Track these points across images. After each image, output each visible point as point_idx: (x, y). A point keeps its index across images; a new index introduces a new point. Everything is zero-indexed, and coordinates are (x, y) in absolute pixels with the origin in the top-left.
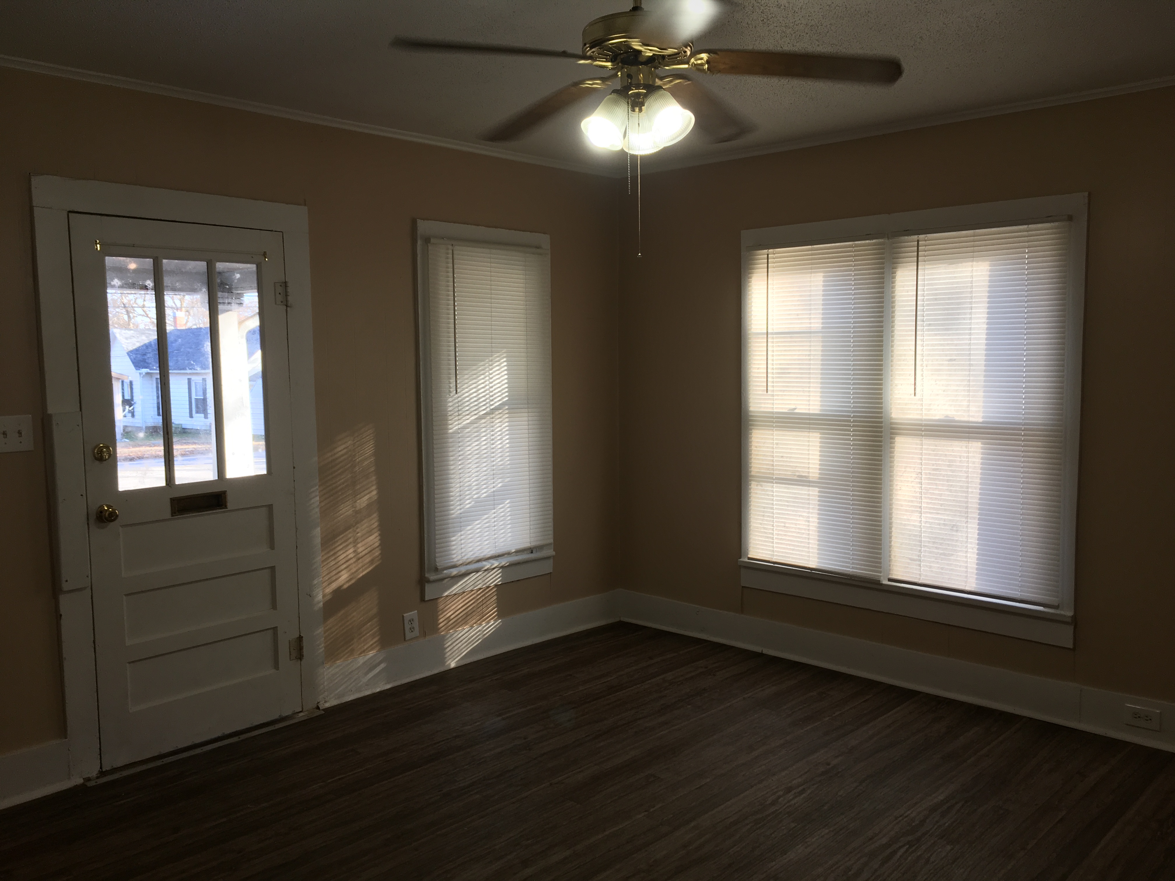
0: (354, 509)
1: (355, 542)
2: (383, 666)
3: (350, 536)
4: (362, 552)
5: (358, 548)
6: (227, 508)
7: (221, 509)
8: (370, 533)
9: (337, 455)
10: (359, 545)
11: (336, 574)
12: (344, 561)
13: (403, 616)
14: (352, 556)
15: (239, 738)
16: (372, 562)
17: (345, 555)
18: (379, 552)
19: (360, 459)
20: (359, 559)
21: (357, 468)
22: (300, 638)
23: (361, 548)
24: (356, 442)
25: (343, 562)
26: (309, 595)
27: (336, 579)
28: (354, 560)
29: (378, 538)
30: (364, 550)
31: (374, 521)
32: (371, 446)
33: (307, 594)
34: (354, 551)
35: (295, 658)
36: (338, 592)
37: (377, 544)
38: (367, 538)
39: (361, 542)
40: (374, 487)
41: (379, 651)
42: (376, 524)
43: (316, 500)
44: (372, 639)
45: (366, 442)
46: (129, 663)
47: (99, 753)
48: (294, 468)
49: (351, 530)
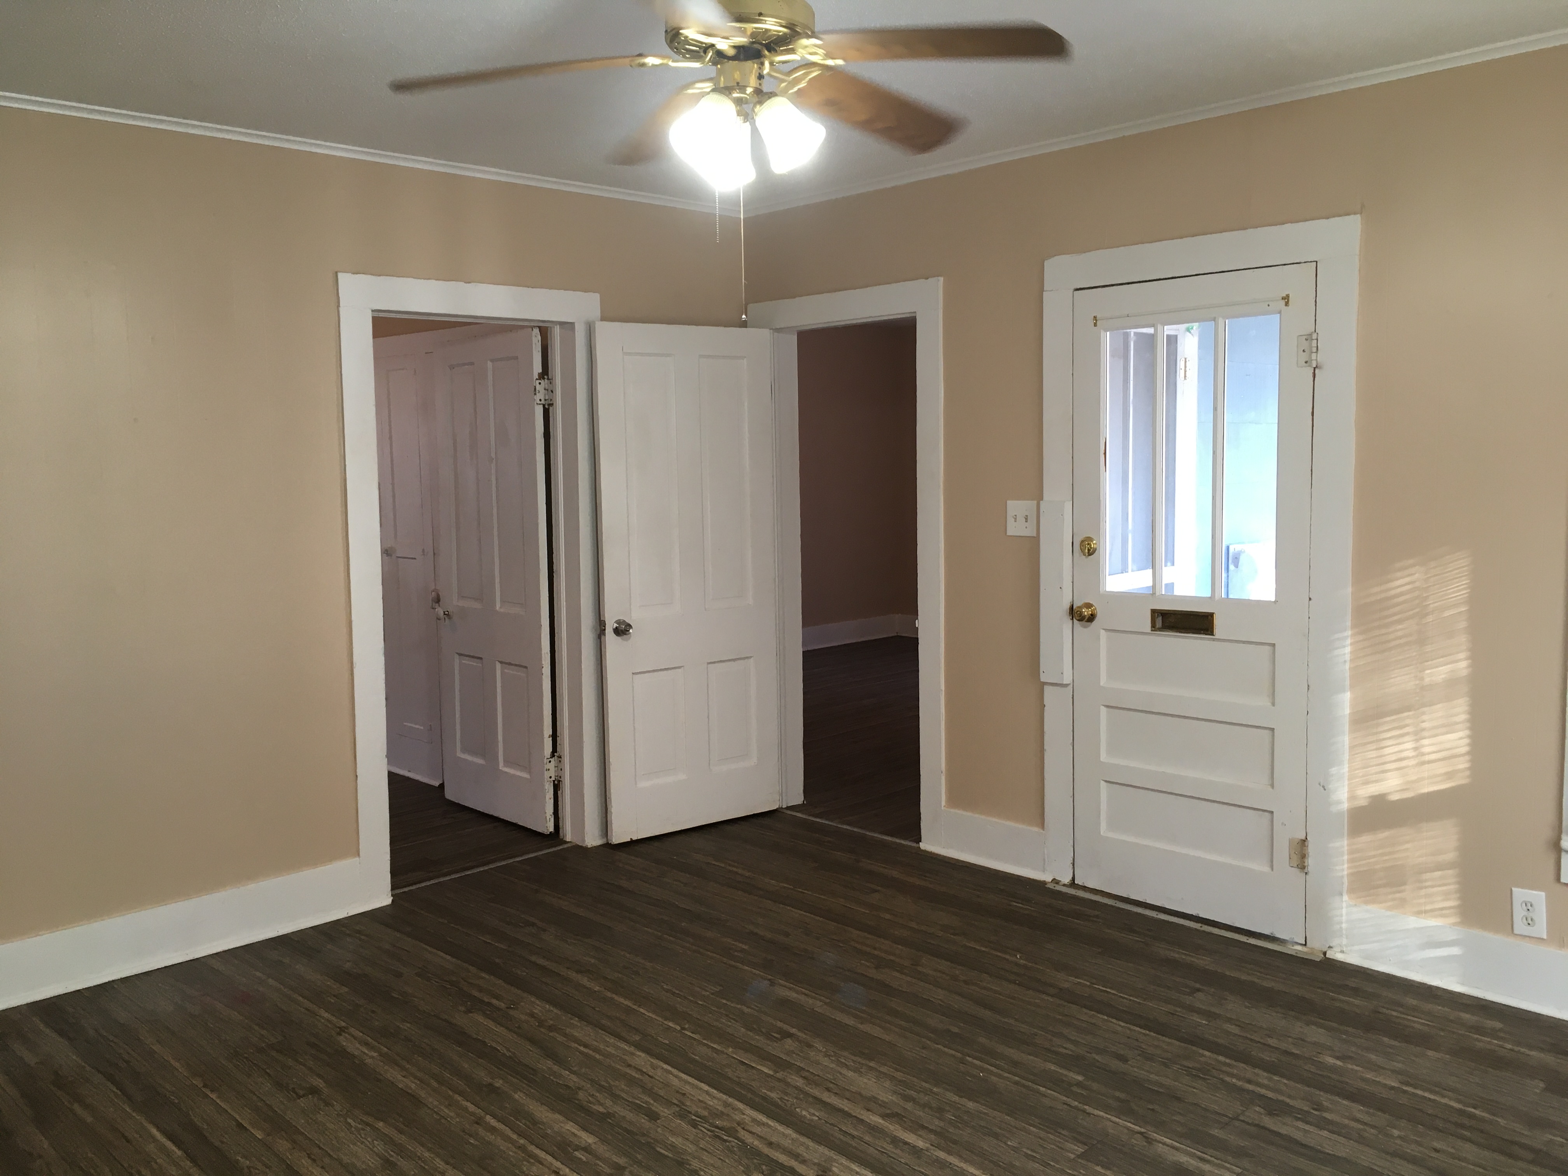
0: (1417, 682)
1: (1418, 735)
2: (1455, 951)
3: (1408, 721)
4: (1429, 753)
5: (1423, 746)
6: (1213, 635)
7: (1206, 634)
8: (1449, 727)
9: (1393, 592)
10: (1425, 742)
11: (1376, 773)
12: (1394, 757)
13: (1511, 890)
14: (1411, 754)
15: (1201, 927)
16: (1449, 775)
17: (1396, 749)
18: (1467, 765)
19: (1436, 604)
20: (1423, 763)
21: (1430, 618)
22: (1304, 842)
23: (1428, 745)
24: (1431, 577)
25: (1394, 759)
26: (1323, 787)
27: (1376, 781)
28: (1412, 762)
29: (1467, 741)
30: (1434, 752)
31: (1460, 709)
32: (1462, 587)
33: (1320, 784)
34: (1416, 749)
35: (1296, 866)
36: (1379, 801)
37: (1465, 749)
38: (1443, 734)
39: (1430, 737)
40: (1462, 655)
41: (1455, 924)
42: (1463, 717)
43: (1346, 651)
44: (1444, 900)
45: (1453, 579)
46: (1106, 781)
47: (1072, 862)
48: (1310, 599)
49: (1411, 713)
